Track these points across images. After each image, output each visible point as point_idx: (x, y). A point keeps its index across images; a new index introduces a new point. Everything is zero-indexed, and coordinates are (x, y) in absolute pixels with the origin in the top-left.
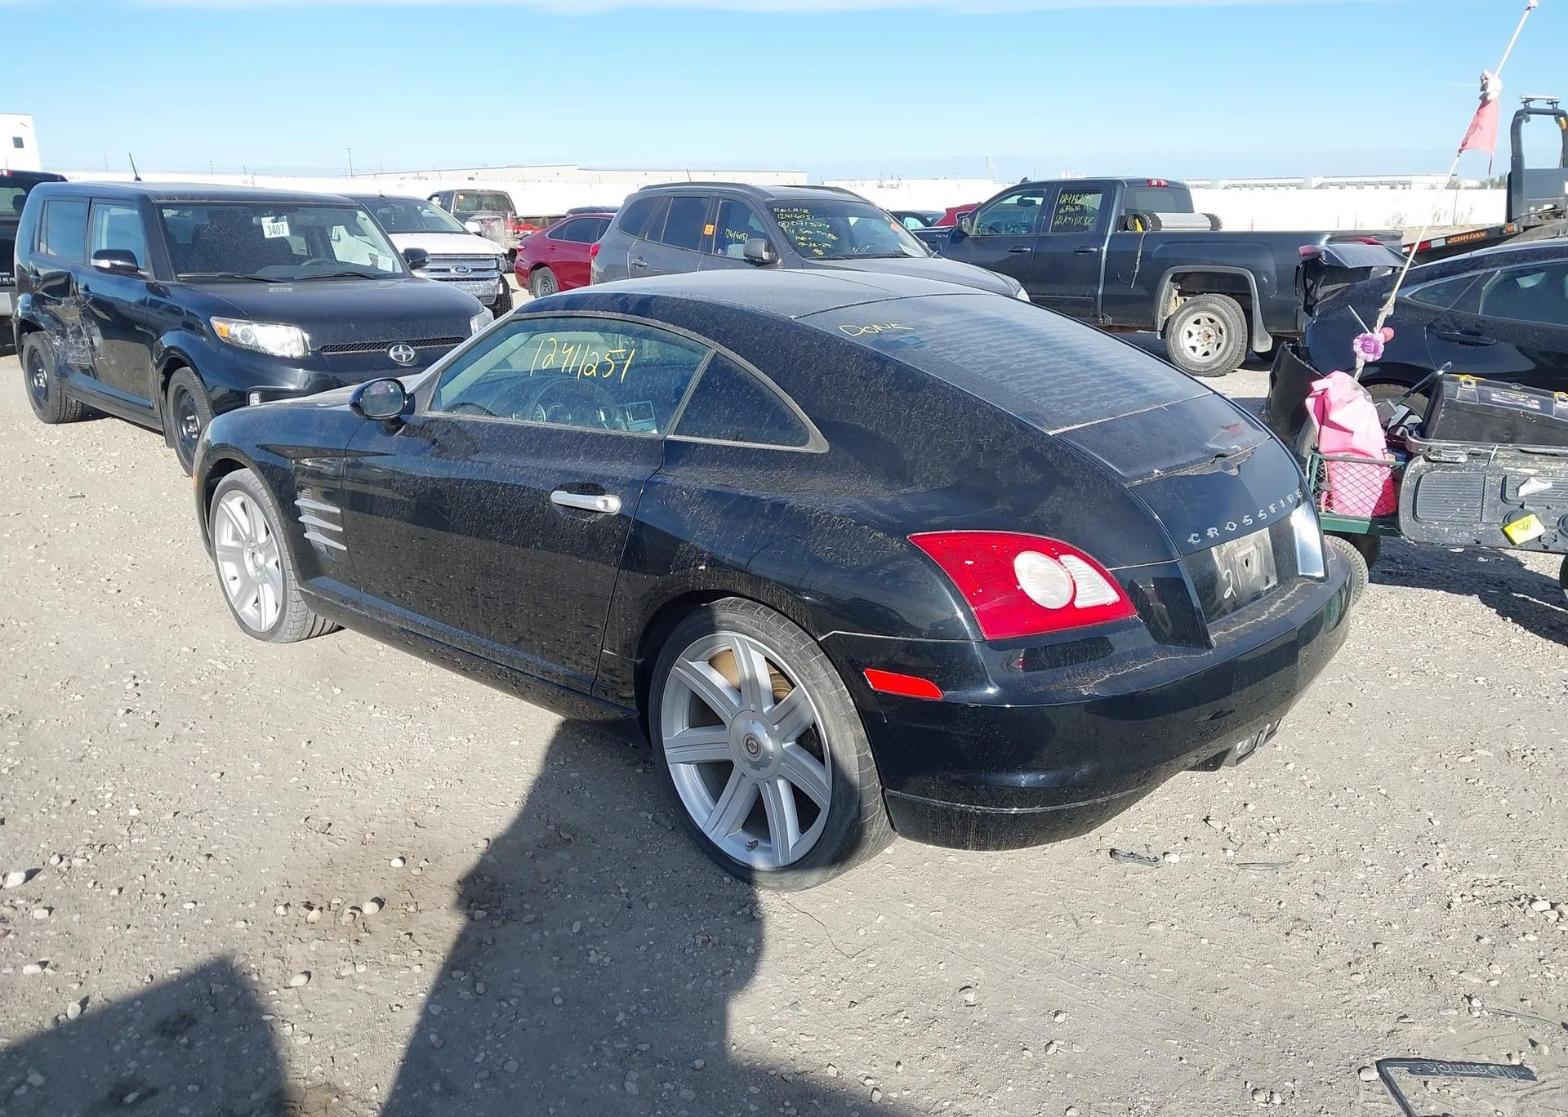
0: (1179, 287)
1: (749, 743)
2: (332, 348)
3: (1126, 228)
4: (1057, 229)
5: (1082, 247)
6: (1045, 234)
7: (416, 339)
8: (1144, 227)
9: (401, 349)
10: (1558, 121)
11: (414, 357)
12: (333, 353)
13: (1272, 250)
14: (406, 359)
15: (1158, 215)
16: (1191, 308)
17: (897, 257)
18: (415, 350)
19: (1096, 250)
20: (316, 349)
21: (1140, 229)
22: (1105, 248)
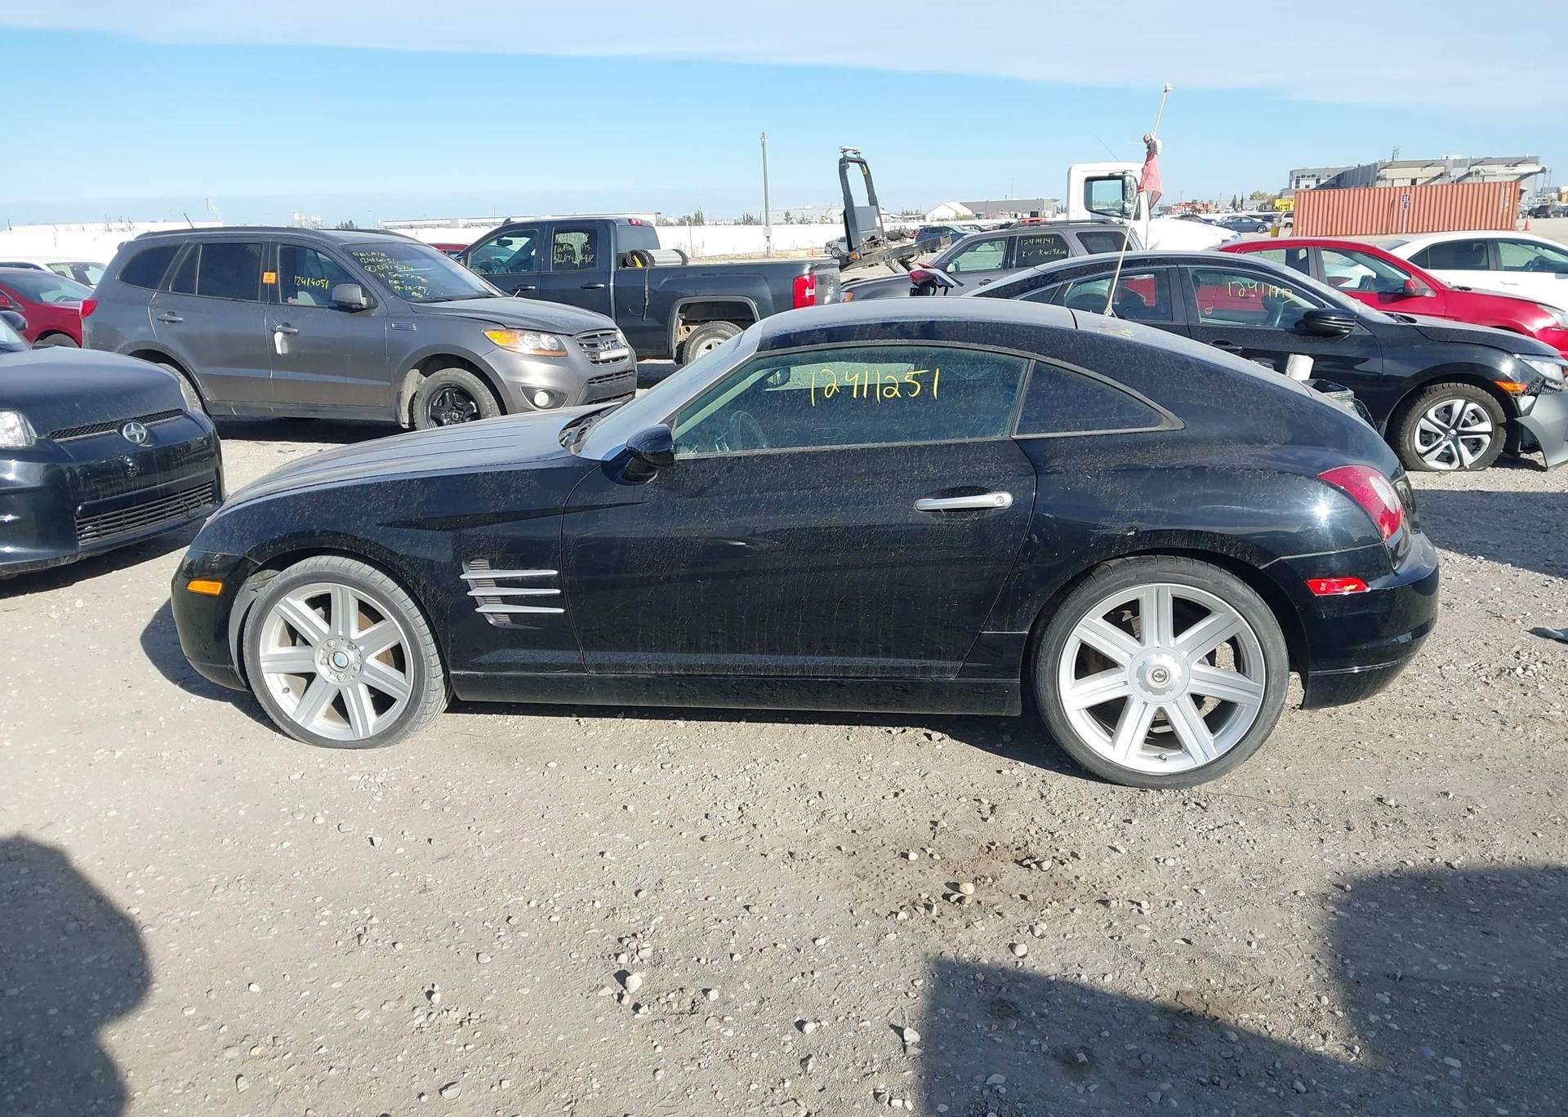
0: (684, 317)
1: (1155, 674)
2: (61, 434)
3: (625, 265)
4: (557, 266)
5: (588, 283)
6: (547, 272)
7: (142, 415)
8: (644, 263)
9: (133, 428)
10: (862, 168)
11: (147, 436)
12: (64, 439)
13: (766, 279)
14: (140, 439)
15: (650, 251)
16: (703, 335)
17: (487, 297)
18: (146, 428)
19: (603, 286)
20: (44, 437)
21: (639, 265)
22: (612, 284)
